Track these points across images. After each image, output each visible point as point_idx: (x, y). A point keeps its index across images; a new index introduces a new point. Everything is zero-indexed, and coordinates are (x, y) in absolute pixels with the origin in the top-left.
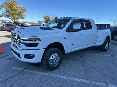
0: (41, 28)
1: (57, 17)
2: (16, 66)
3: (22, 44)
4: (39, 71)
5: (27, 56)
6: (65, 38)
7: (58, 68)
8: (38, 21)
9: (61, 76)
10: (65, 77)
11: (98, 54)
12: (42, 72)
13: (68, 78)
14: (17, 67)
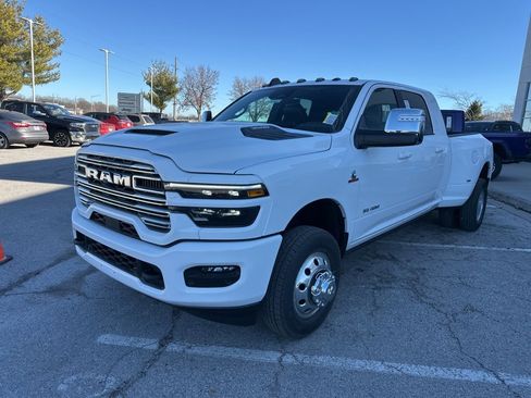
0: (247, 132)
1: (278, 79)
2: (113, 330)
3: (173, 216)
4: (243, 346)
5: (198, 276)
6: (354, 179)
7: (324, 324)
8: (120, 95)
9: (362, 363)
10: (380, 368)
11: (453, 246)
12: (259, 348)
13: (395, 371)
14: (118, 333)
